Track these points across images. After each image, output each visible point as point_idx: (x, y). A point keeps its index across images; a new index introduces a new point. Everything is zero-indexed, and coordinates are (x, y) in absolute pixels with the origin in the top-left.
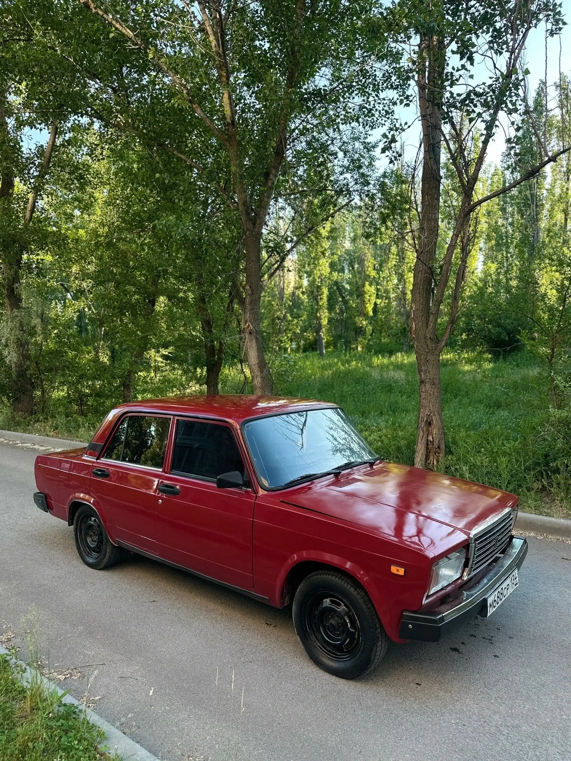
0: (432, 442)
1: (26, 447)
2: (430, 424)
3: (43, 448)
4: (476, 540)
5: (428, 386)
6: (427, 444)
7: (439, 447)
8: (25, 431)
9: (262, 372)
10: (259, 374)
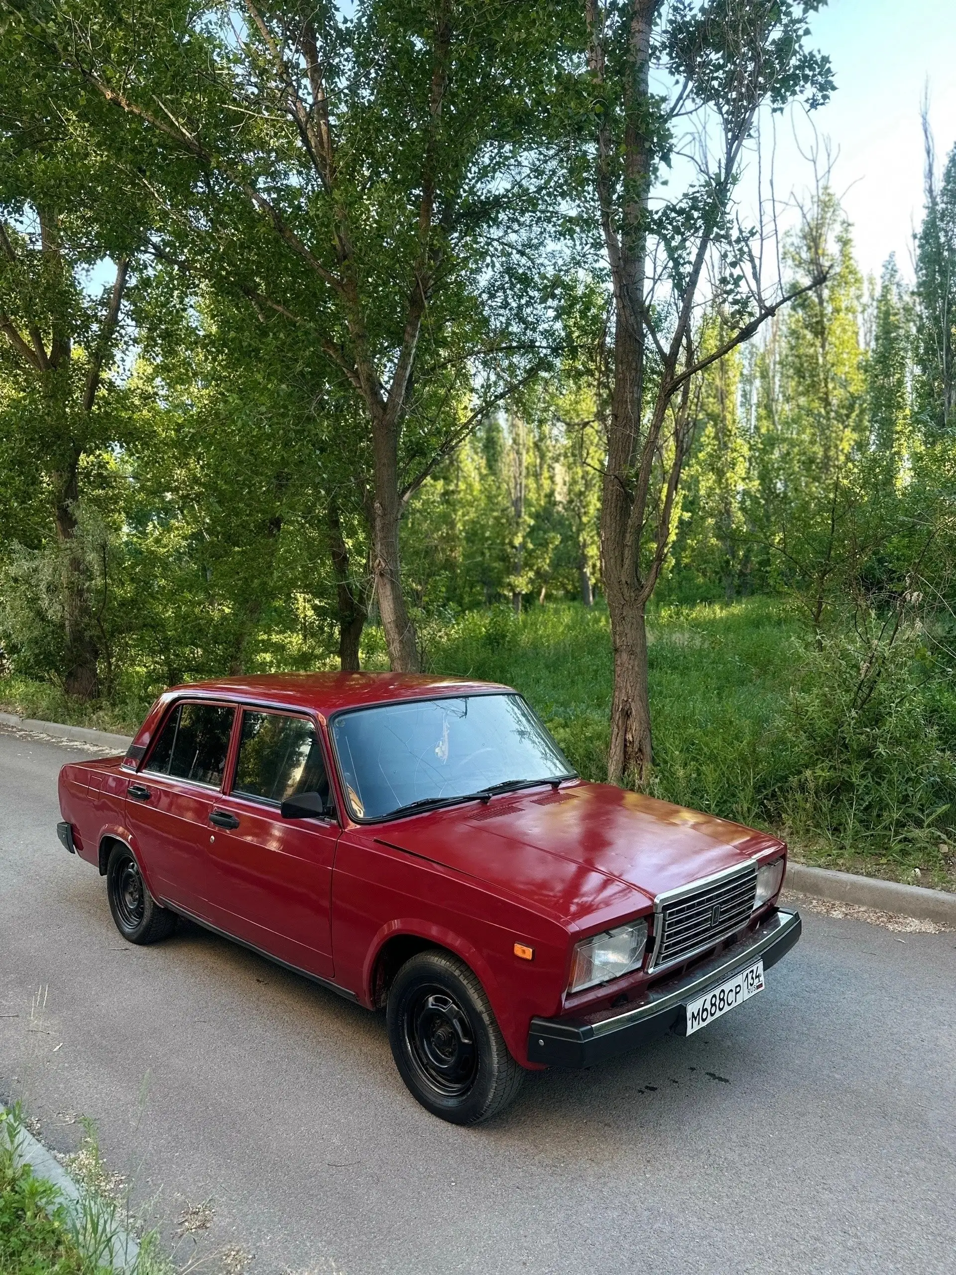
0: (632, 743)
1: (71, 747)
2: (627, 714)
3: (96, 749)
4: (665, 908)
5: (625, 656)
6: (625, 746)
7: (640, 750)
8: (80, 723)
9: (400, 633)
10: (396, 637)
